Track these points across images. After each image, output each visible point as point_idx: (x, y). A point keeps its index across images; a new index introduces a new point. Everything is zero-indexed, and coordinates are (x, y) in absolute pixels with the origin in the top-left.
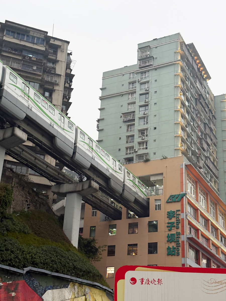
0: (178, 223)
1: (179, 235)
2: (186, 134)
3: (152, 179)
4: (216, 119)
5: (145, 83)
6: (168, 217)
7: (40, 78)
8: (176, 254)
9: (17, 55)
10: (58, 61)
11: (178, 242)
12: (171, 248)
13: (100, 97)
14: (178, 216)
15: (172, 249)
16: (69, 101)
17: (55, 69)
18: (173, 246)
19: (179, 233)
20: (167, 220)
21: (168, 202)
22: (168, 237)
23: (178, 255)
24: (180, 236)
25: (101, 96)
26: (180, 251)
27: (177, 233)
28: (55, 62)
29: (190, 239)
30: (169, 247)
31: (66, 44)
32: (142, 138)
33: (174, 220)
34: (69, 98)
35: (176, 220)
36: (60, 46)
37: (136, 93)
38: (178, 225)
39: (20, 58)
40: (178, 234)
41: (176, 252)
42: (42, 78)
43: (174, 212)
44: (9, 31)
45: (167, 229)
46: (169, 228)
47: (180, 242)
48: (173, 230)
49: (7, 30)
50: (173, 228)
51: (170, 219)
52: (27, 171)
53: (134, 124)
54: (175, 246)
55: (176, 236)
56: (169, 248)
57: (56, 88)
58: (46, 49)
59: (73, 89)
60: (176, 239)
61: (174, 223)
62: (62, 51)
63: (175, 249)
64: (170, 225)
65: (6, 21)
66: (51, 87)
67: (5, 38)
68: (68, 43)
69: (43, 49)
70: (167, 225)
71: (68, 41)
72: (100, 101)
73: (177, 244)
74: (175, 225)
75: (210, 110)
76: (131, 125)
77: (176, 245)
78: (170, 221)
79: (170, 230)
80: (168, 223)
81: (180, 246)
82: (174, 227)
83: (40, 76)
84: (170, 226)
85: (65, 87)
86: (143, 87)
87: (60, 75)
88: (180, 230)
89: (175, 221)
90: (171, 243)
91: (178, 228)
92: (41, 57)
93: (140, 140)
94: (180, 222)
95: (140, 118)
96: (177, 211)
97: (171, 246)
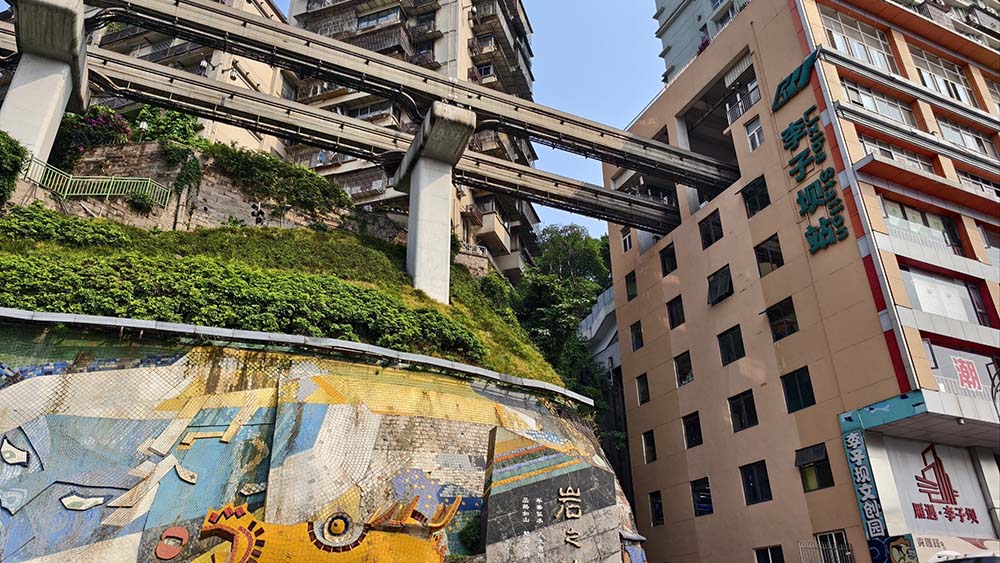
0: (818, 148)
1: (832, 176)
3: (728, 82)
6: (786, 148)
8: (837, 237)
11: (834, 197)
12: (816, 229)
13: (657, 32)
14: (813, 127)
15: (821, 230)
19: (829, 170)
20: (788, 156)
22: (801, 200)
24: (835, 179)
26: (848, 223)
27: (823, 175)
29: (871, 171)
33: (805, 144)
35: (812, 141)
38: (821, 149)
40: (828, 175)
41: (835, 230)
43: (800, 122)
45: (793, 180)
46: (799, 175)
47: (840, 195)
48: (809, 176)
50: (809, 169)
51: (795, 149)
54: (828, 216)
55: (823, 186)
56: (811, 233)
60: (825, 194)
61: (807, 151)
63: (828, 224)
64: (796, 165)
70: (790, 169)
73: (831, 207)
74: (813, 154)
77: (829, 212)
78: (796, 153)
79: (800, 181)
80: (792, 163)
81: (842, 209)
82: (811, 162)
84: (800, 168)
88: (829, 163)
89: (810, 145)
90: (813, 213)
91: (822, 160)
94: (823, 141)
96: (808, 114)
97: (815, 224)
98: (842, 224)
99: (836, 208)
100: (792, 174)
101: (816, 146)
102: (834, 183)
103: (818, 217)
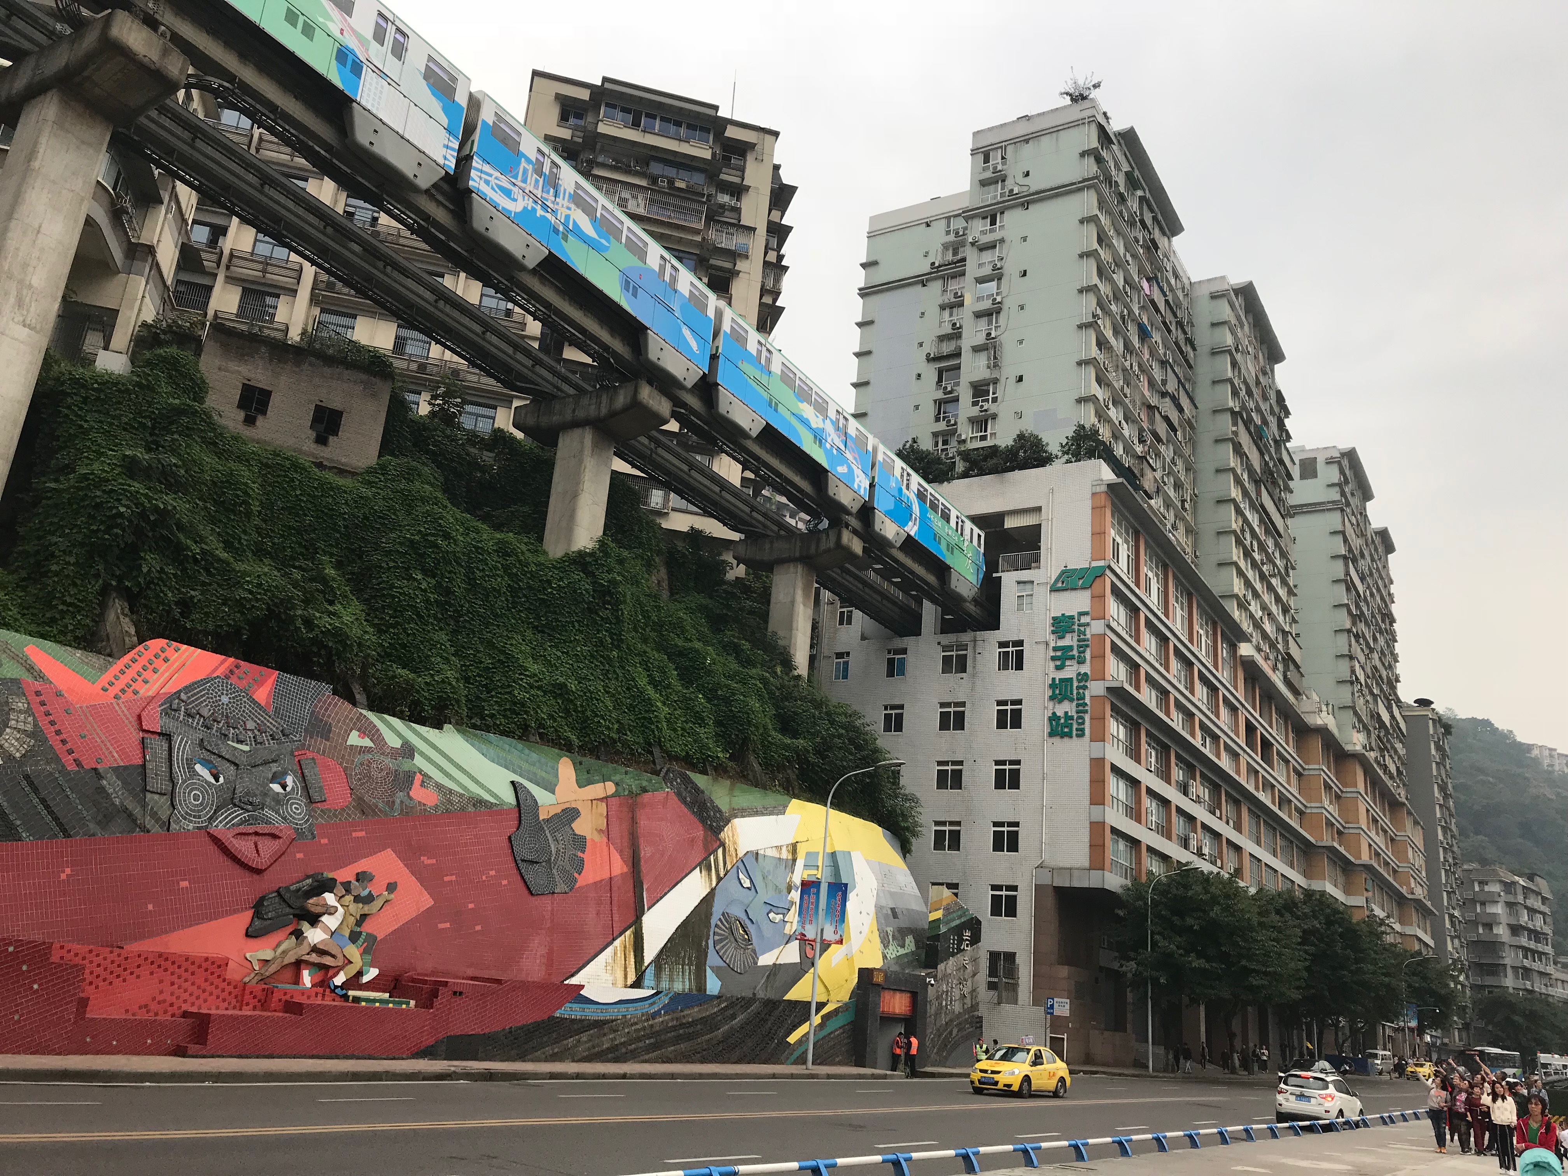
0: (1082, 648)
1: (1086, 681)
2: (1108, 394)
3: (1010, 523)
4: (1194, 349)
5: (992, 246)
6: (1053, 632)
7: (699, 238)
8: (1074, 733)
9: (637, 174)
10: (747, 188)
11: (1083, 699)
12: (1059, 718)
13: (860, 289)
14: (1082, 629)
15: (1062, 721)
16: (779, 303)
17: (737, 210)
18: (1066, 713)
19: (1086, 674)
20: (1052, 641)
21: (1054, 590)
22: (1053, 686)
23: (1081, 734)
24: (1088, 684)
25: (862, 285)
26: (1087, 726)
27: (1079, 674)
28: (738, 191)
29: (1116, 692)
30: (1054, 713)
31: (768, 138)
32: (982, 406)
33: (1069, 640)
34: (778, 294)
35: (1079, 641)
36: (752, 146)
37: (964, 275)
38: (1084, 652)
39: (643, 183)
40: (1083, 677)
41: (1075, 726)
42: (704, 239)
43: (1072, 617)
44: (614, 107)
45: (1052, 665)
46: (1058, 663)
47: (1088, 700)
48: (1067, 668)
49: (607, 105)
50: (1068, 663)
51: (1062, 638)
52: (666, 499)
53: (958, 367)
54: (1073, 713)
55: (1075, 684)
56: (1054, 718)
57: (741, 265)
58: (714, 155)
59: (786, 268)
60: (1075, 692)
61: (1070, 648)
62: (759, 160)
63: (1072, 718)
64: (1059, 654)
65: (605, 80)
66: (728, 265)
67: (602, 128)
68: (776, 134)
69: (707, 155)
70: (1052, 654)
71: (774, 128)
72: (860, 301)
73: (1078, 705)
74: (1075, 652)
75: (1180, 324)
76: (949, 369)
77: (1074, 709)
78: (1061, 643)
79: (1058, 668)
80: (1055, 649)
81: (1086, 712)
82: (1072, 658)
83: (697, 232)
84: (1062, 657)
85: (766, 264)
86: (988, 257)
87: (754, 229)
88: (1086, 669)
89: (1075, 643)
90: (1060, 702)
91: (1081, 662)
92: (698, 179)
93: (975, 411)
94: (1087, 646)
95: (976, 349)
96: (1082, 614)
97: (1060, 713)
98: (1083, 723)
99: (1081, 708)
100: (1053, 659)
101: (1079, 647)
102: (1085, 688)
103: (1066, 708)
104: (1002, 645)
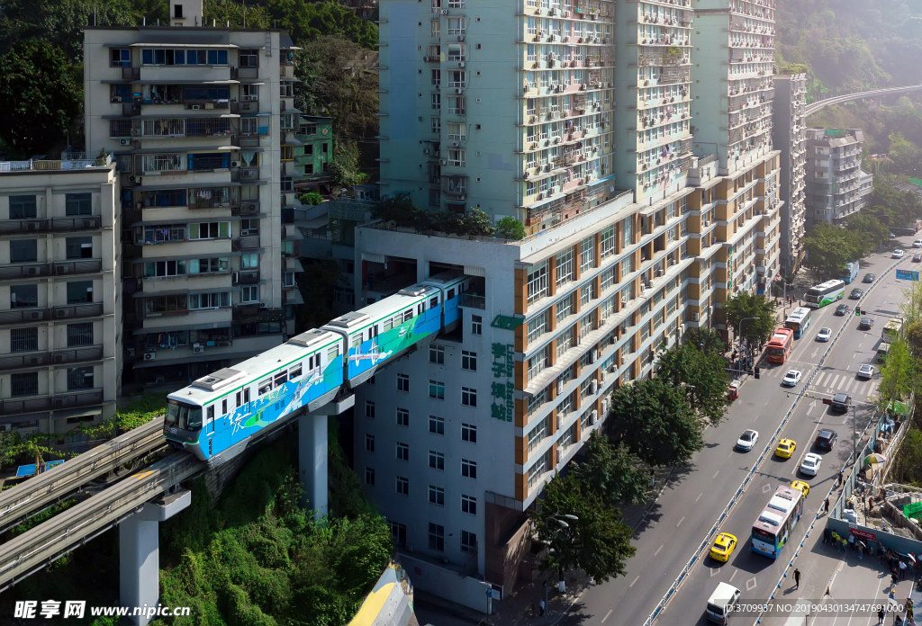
3: (467, 272)
6: (493, 353)
8: (506, 418)
11: (511, 399)
12: (497, 407)
14: (510, 355)
15: (499, 409)
18: (501, 405)
19: (512, 384)
20: (493, 359)
21: (493, 325)
22: (494, 386)
23: (510, 419)
26: (513, 415)
27: (508, 383)
30: (494, 403)
33: (502, 360)
35: (508, 362)
38: (511, 370)
41: (506, 414)
43: (504, 346)
45: (493, 372)
46: (496, 373)
47: (514, 400)
48: (501, 377)
50: (502, 374)
51: (498, 357)
54: (505, 405)
55: (506, 389)
56: (494, 406)
60: (506, 393)
61: (503, 366)
63: (505, 409)
64: (497, 367)
70: (492, 366)
73: (508, 402)
74: (506, 369)
78: (498, 361)
79: (497, 376)
80: (494, 364)
81: (512, 407)
82: (504, 372)
84: (498, 370)
88: (512, 380)
89: (506, 363)
90: (498, 397)
91: (510, 375)
96: (508, 345)
97: (498, 404)
98: (511, 413)
99: (509, 404)
100: (493, 370)
102: (512, 392)
103: (500, 401)
104: (464, 352)
